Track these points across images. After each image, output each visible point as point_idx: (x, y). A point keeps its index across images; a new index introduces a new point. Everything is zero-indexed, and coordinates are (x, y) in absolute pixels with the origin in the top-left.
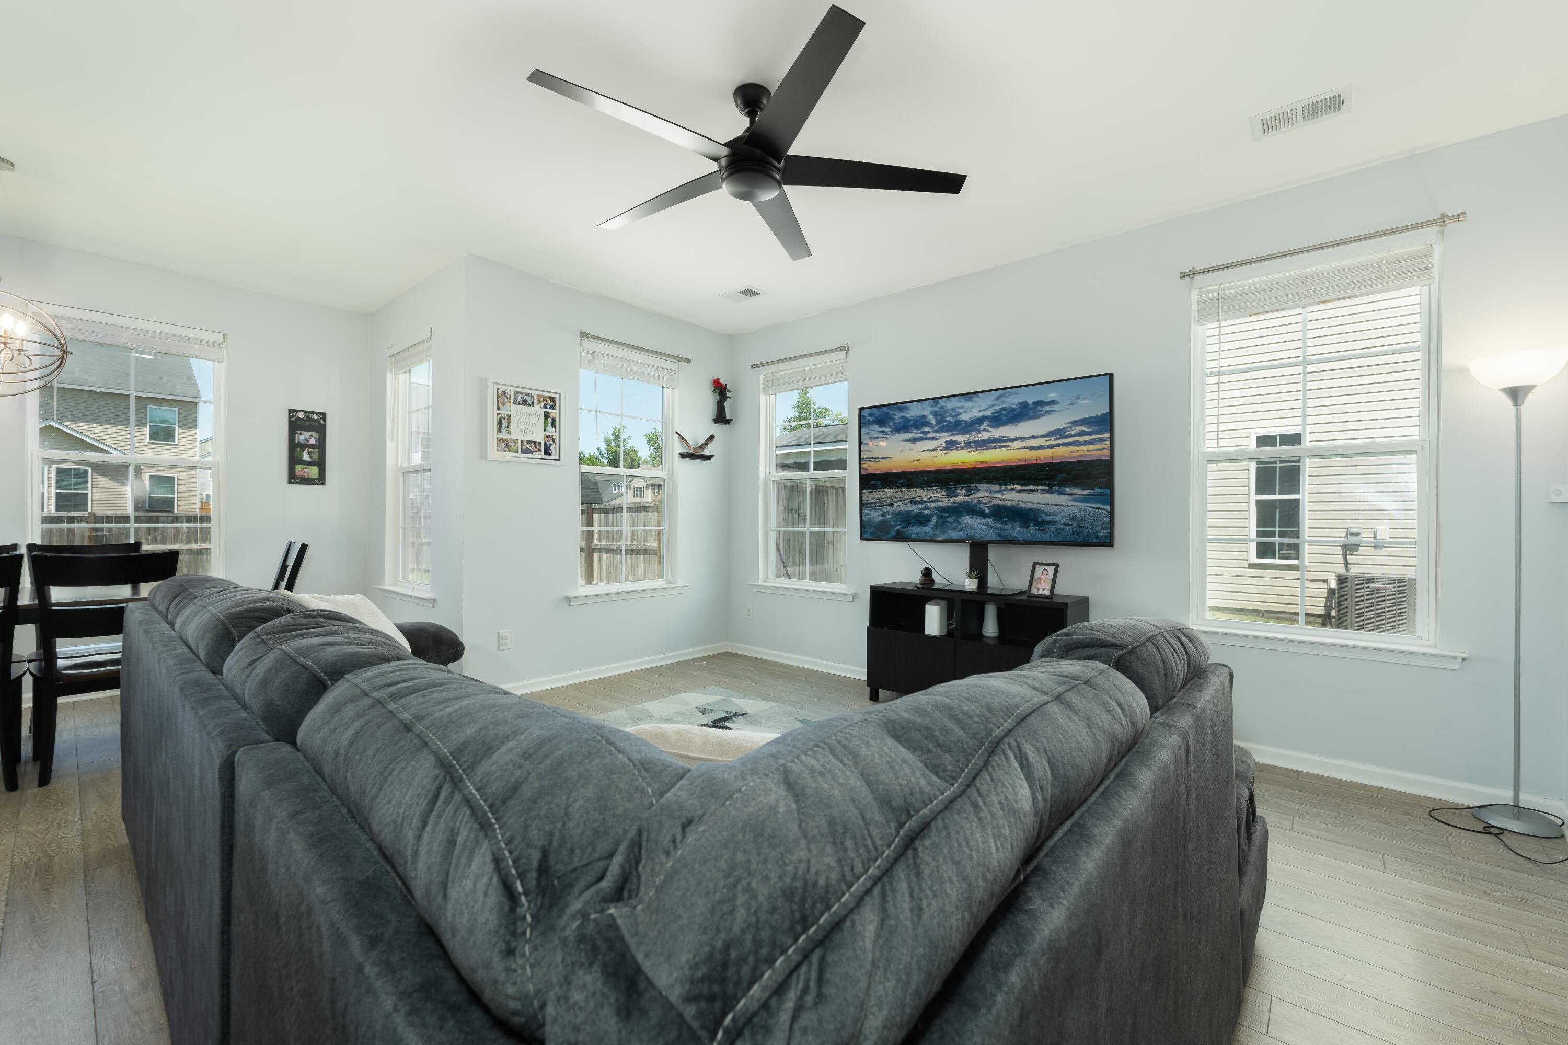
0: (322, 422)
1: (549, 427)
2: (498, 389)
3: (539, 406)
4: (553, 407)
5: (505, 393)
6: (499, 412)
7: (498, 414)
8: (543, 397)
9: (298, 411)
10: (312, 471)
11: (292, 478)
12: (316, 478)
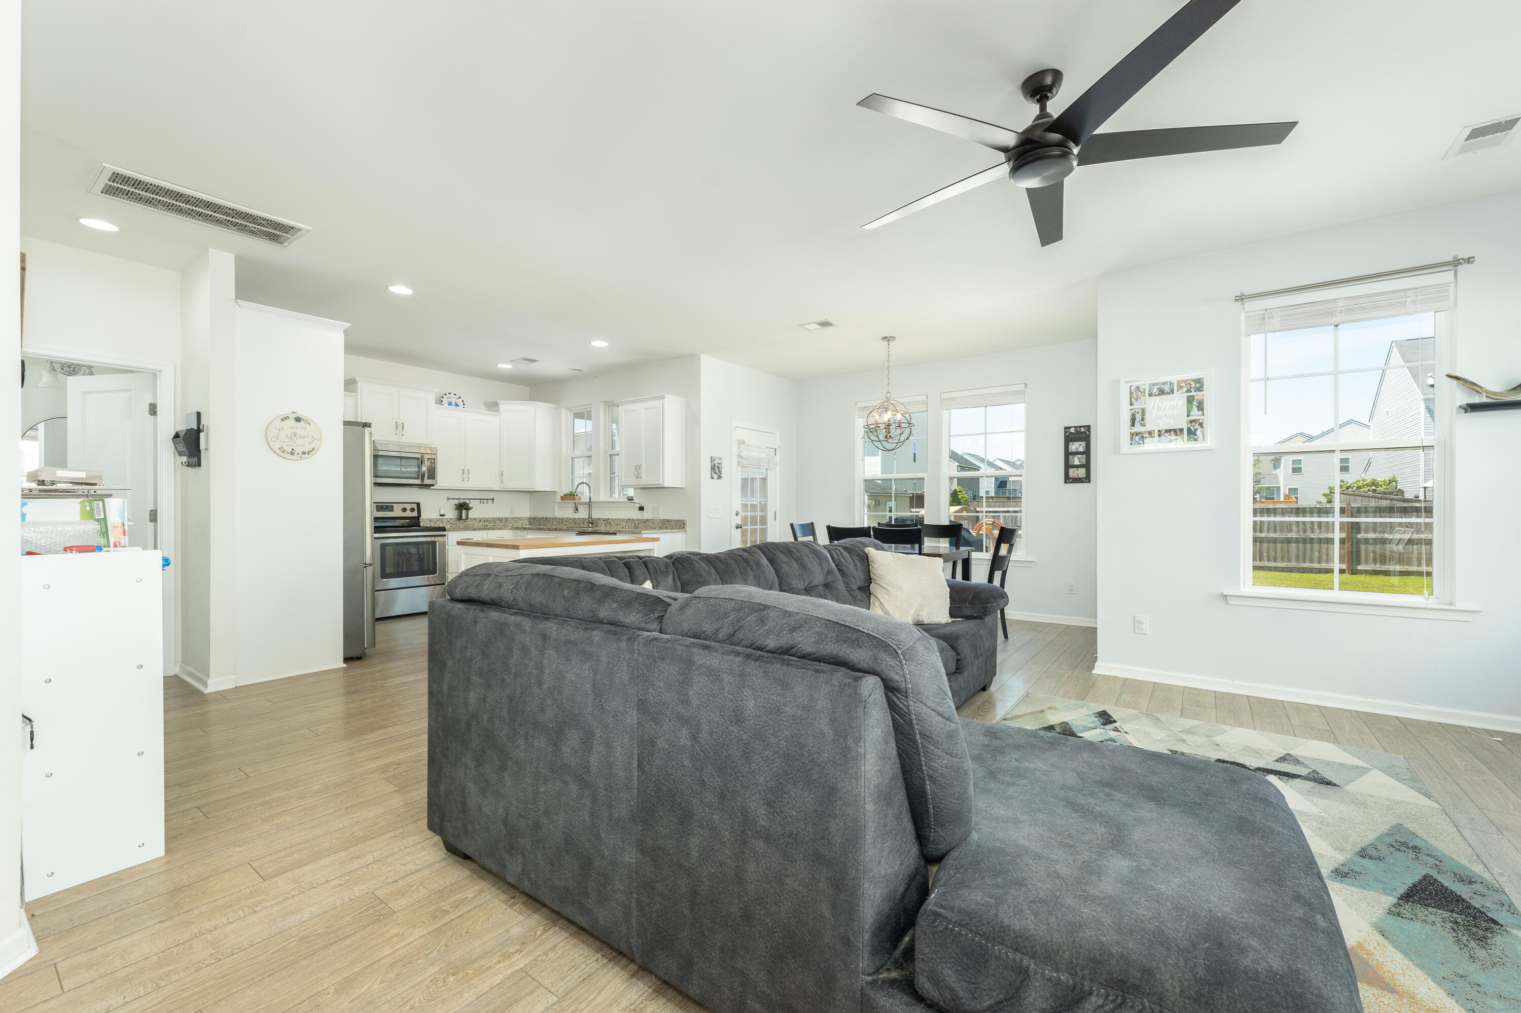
1: (1195, 412)
2: (1131, 387)
3: (1181, 392)
4: (1199, 389)
5: (1138, 388)
6: (1132, 407)
7: (1131, 410)
8: (1185, 381)
10: (1082, 472)
11: (1068, 479)
12: (1084, 478)
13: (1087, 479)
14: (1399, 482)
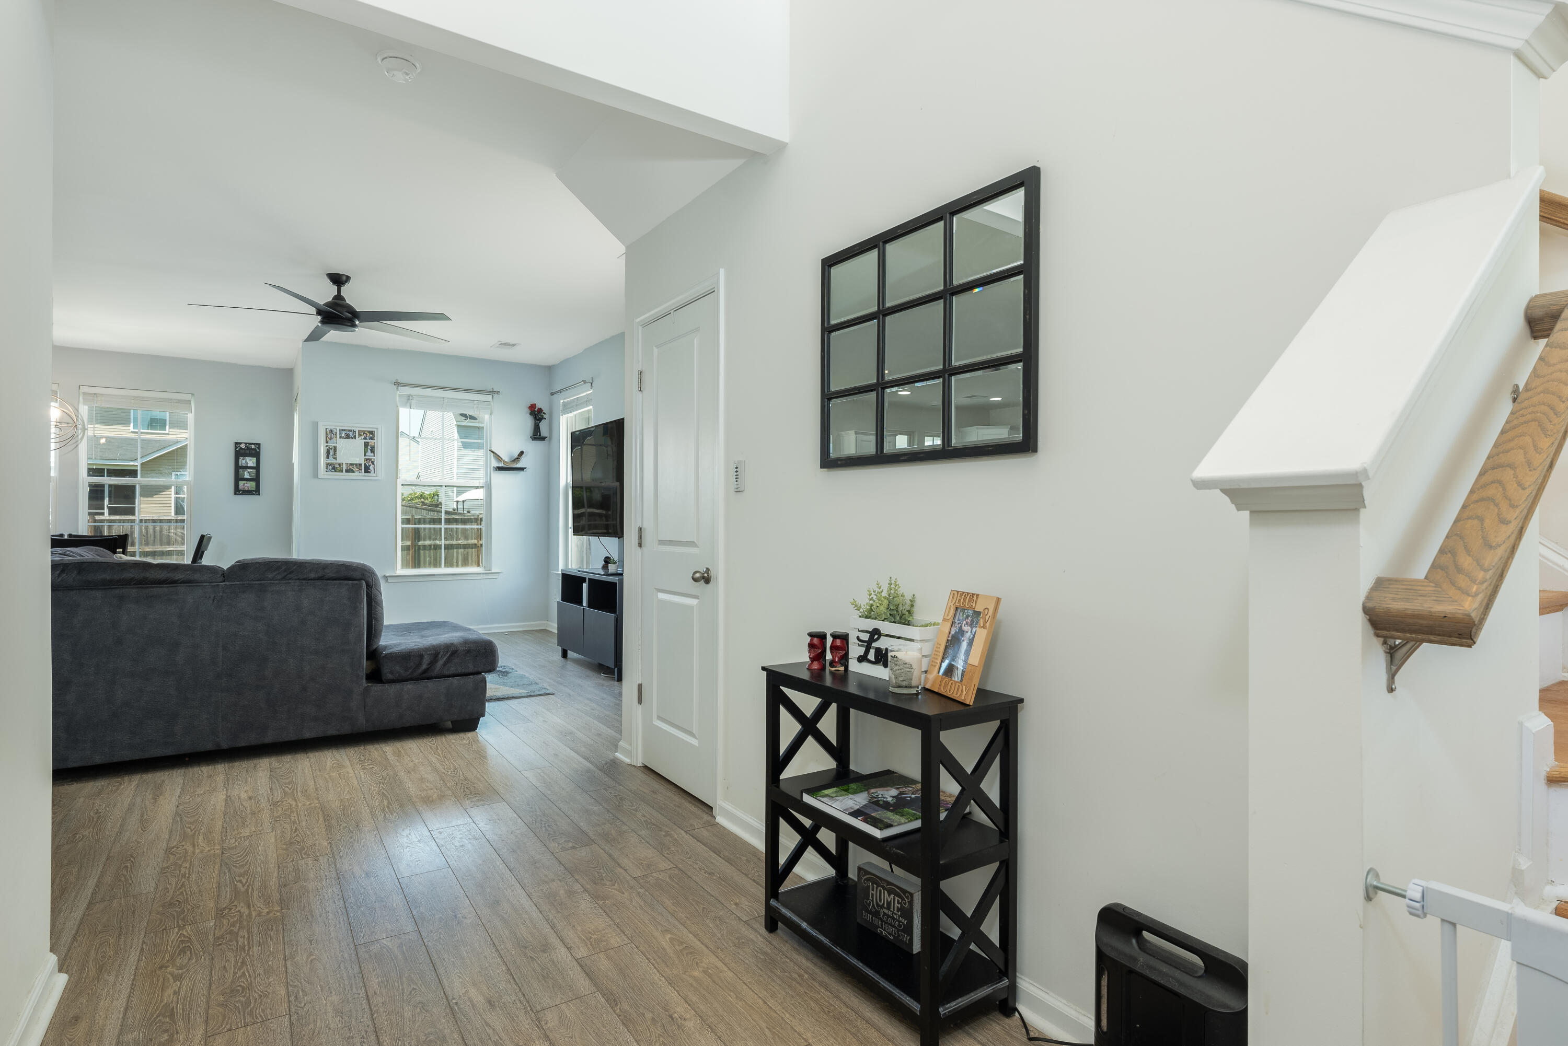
0: (258, 450)
1: (369, 453)
2: (326, 429)
3: (360, 438)
4: (372, 438)
5: (332, 431)
6: (327, 444)
7: (326, 446)
8: (364, 431)
9: (241, 443)
10: (251, 485)
11: (237, 491)
12: (254, 491)
13: (257, 491)
14: (440, 496)
